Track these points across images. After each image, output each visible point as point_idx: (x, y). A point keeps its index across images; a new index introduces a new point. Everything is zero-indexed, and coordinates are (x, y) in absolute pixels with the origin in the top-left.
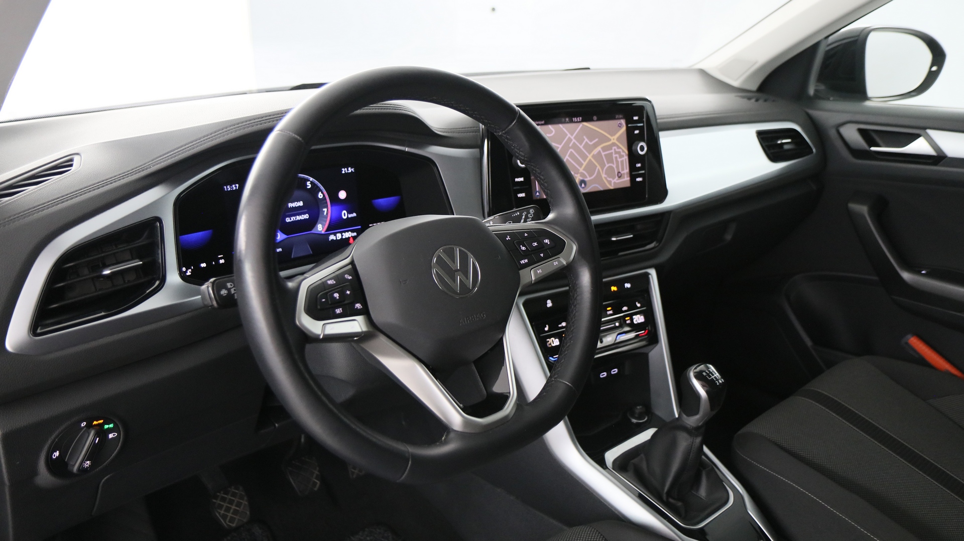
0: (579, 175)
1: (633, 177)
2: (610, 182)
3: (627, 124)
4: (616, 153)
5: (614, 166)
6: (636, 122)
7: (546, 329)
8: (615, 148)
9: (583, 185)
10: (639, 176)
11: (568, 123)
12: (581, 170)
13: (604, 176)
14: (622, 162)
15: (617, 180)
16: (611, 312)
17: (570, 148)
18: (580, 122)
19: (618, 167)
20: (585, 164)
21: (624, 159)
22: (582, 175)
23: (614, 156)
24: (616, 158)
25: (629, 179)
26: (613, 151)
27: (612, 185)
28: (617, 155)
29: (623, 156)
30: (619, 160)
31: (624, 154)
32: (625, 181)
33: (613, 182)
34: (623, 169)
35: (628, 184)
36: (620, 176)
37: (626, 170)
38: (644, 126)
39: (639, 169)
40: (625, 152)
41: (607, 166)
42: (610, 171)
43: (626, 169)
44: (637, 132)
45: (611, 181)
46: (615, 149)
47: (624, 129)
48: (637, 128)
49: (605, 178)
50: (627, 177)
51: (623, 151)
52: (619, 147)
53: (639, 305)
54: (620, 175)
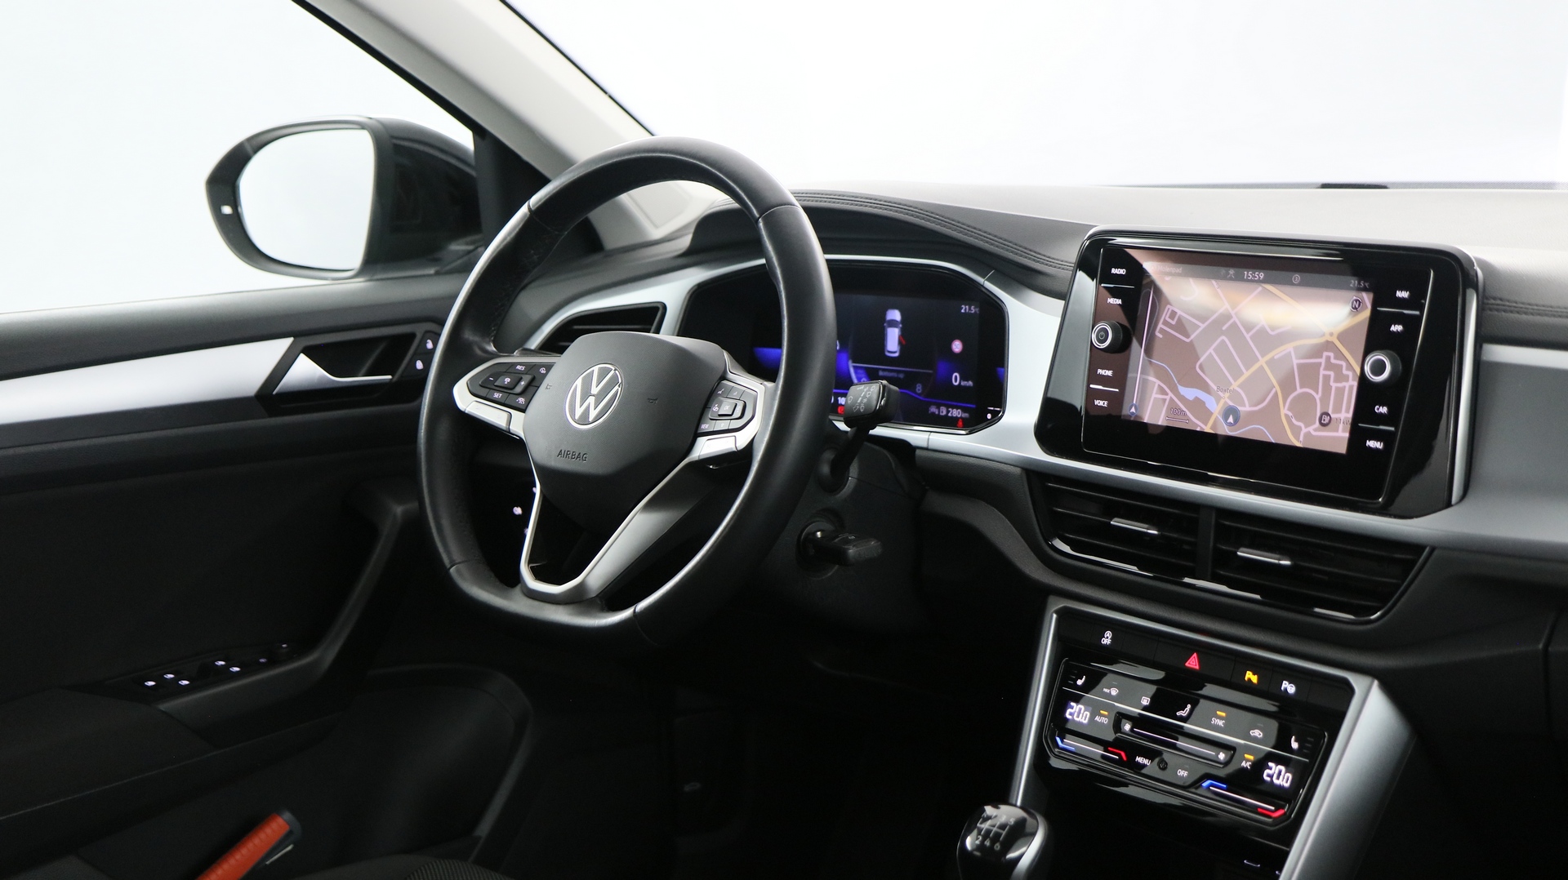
0: (1227, 395)
1: (1357, 435)
2: (1296, 431)
3: (1375, 304)
4: (1329, 366)
5: (1317, 397)
6: (1402, 303)
7: (1080, 682)
8: (1332, 355)
9: (1231, 420)
10: (1376, 436)
11: (1231, 279)
12: (1235, 385)
13: (1284, 411)
14: (1340, 391)
15: (1315, 430)
16: (1221, 723)
17: (1223, 333)
18: (1260, 281)
19: (1325, 398)
20: (1247, 374)
21: (1347, 385)
22: (1235, 395)
23: (1322, 372)
24: (1327, 378)
25: (1347, 435)
26: (1323, 361)
27: (1301, 439)
28: (1332, 374)
29: (1346, 379)
30: (1334, 385)
31: (1350, 374)
32: (1336, 439)
33: (1304, 430)
34: (1338, 410)
35: (1342, 448)
36: (1325, 421)
37: (1346, 414)
38: (1419, 318)
39: (1381, 419)
40: (1354, 371)
41: (1299, 391)
42: (1302, 407)
43: (1347, 411)
44: (1397, 328)
45: (1300, 428)
46: (1328, 358)
47: (1366, 314)
48: (1398, 319)
49: (1286, 415)
50: (1344, 431)
51: (1350, 367)
52: (1342, 357)
53: (1295, 745)
54: (1327, 419)
